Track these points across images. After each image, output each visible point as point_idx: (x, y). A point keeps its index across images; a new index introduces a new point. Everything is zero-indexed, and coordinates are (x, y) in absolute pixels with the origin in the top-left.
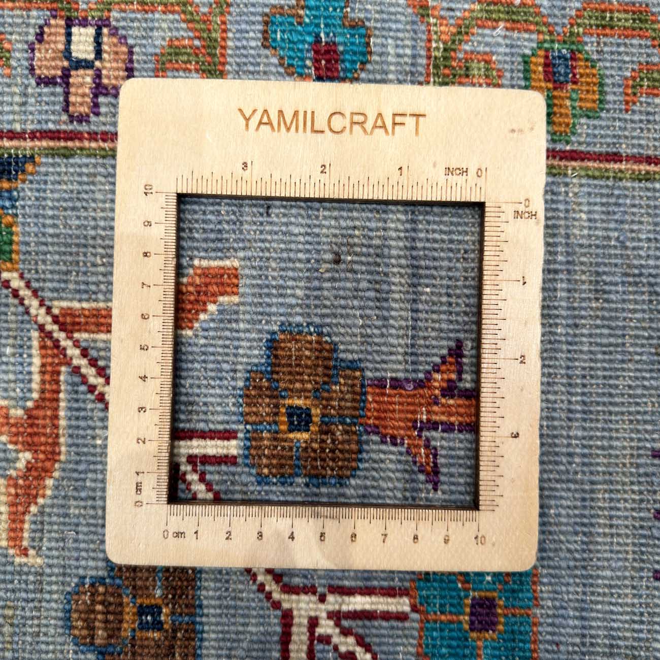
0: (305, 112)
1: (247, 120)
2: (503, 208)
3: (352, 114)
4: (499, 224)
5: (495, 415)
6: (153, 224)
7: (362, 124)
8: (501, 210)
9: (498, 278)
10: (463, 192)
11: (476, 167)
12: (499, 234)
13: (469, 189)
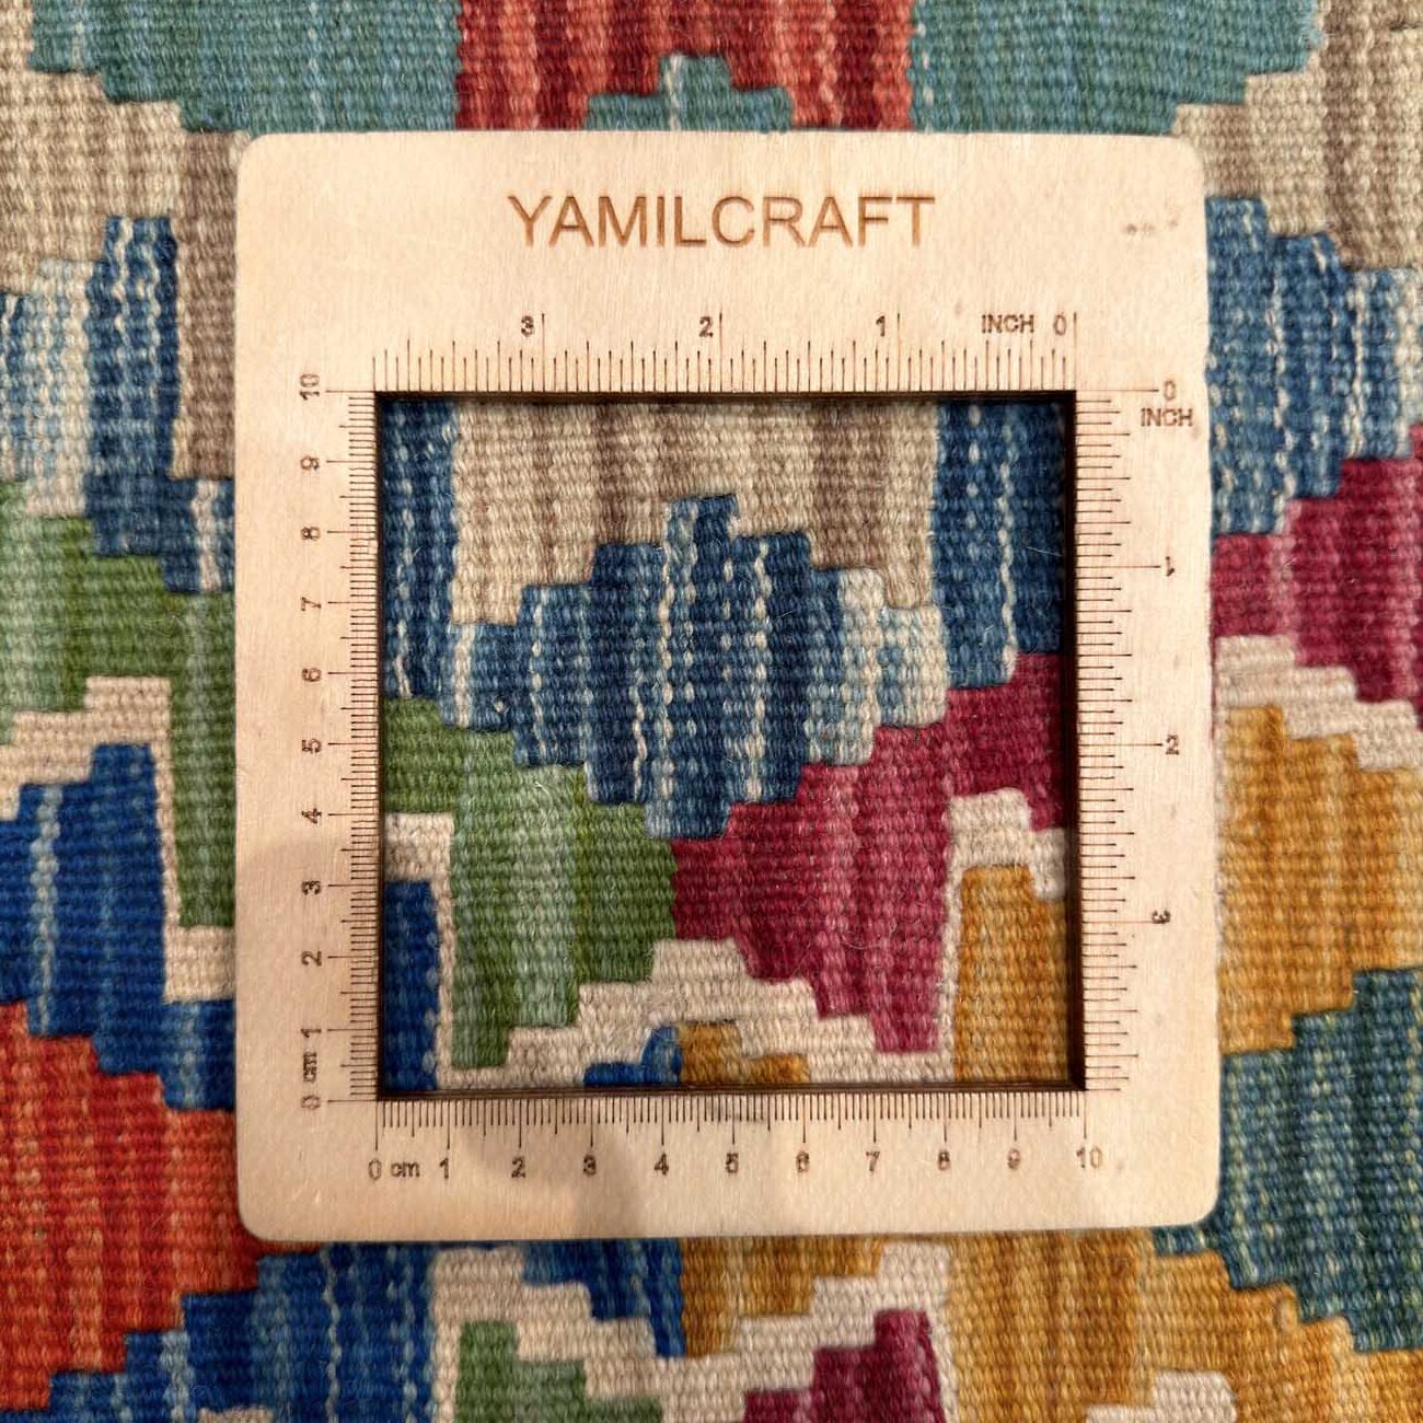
0: (661, 199)
1: (529, 220)
2: (1117, 403)
3: (768, 199)
4: (1109, 440)
5: (1114, 872)
6: (322, 462)
7: (790, 222)
8: (1111, 407)
9: (1112, 562)
10: (1026, 370)
11: (1053, 313)
12: (1109, 462)
13: (1037, 362)
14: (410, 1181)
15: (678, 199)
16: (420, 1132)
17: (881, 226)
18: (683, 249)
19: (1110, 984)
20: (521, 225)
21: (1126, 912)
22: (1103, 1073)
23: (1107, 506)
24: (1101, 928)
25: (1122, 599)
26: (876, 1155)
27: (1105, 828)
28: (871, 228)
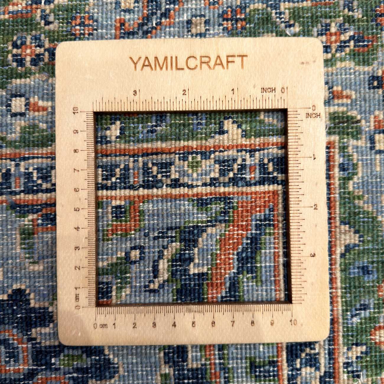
0: (172, 57)
1: (135, 64)
3: (201, 57)
4: (297, 122)
5: (300, 243)
6: (79, 132)
7: (207, 63)
8: (298, 113)
9: (298, 156)
10: (273, 103)
11: (281, 87)
12: (297, 128)
13: (276, 101)
14: (105, 329)
15: (176, 57)
16: (108, 316)
17: (233, 64)
18: (178, 71)
19: (299, 274)
20: (133, 65)
21: (303, 254)
22: (297, 299)
23: (297, 140)
24: (296, 258)
25: (301, 167)
26: (234, 322)
27: (297, 230)
28: (229, 64)
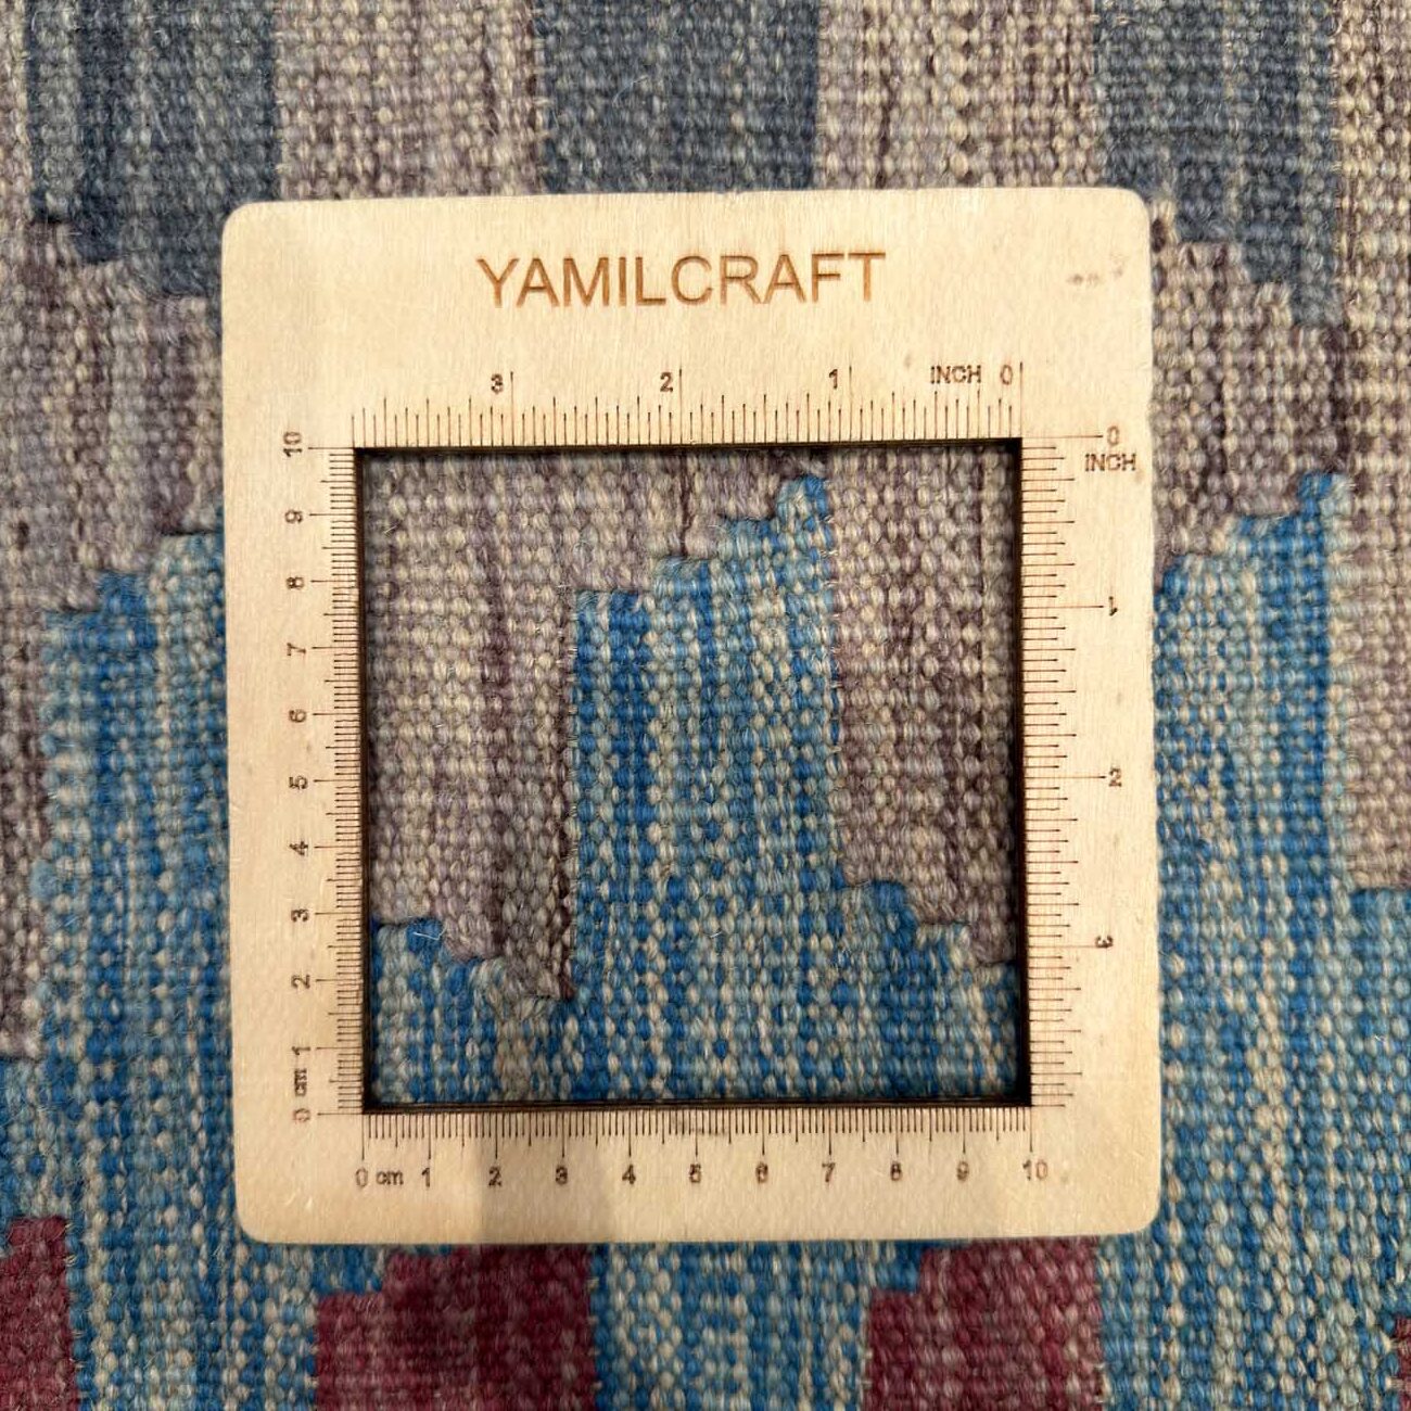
0: (623, 260)
1: (498, 282)
2: (1061, 450)
3: (725, 258)
4: (1055, 485)
5: (1059, 899)
6: (305, 516)
7: (746, 280)
8: (1057, 453)
9: (1057, 602)
10: (973, 418)
11: (1000, 362)
12: (1054, 506)
13: (984, 411)
14: (393, 1188)
15: (639, 260)
16: (403, 1144)
17: (833, 282)
18: (644, 308)
19: (1056, 1005)
20: (491, 287)
21: (1070, 937)
22: (1048, 1090)
23: (1052, 549)
24: (1046, 952)
25: (1066, 638)
26: (831, 1166)
27: (1049, 857)
28: (823, 284)
